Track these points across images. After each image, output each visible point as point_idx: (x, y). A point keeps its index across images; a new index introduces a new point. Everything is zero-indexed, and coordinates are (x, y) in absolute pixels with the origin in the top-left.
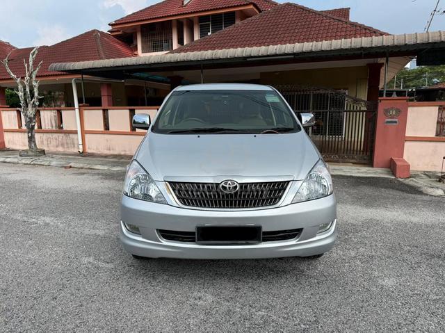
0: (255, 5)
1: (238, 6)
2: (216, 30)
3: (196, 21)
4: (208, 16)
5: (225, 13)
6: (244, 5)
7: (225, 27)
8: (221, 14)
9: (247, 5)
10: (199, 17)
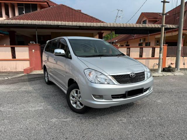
0: (47, 3)
1: (39, 2)
2: (28, 12)
3: (16, 5)
4: (23, 4)
5: (32, 4)
6: (42, 2)
7: (32, 11)
8: (30, 4)
9: (44, 2)
10: (18, 3)
